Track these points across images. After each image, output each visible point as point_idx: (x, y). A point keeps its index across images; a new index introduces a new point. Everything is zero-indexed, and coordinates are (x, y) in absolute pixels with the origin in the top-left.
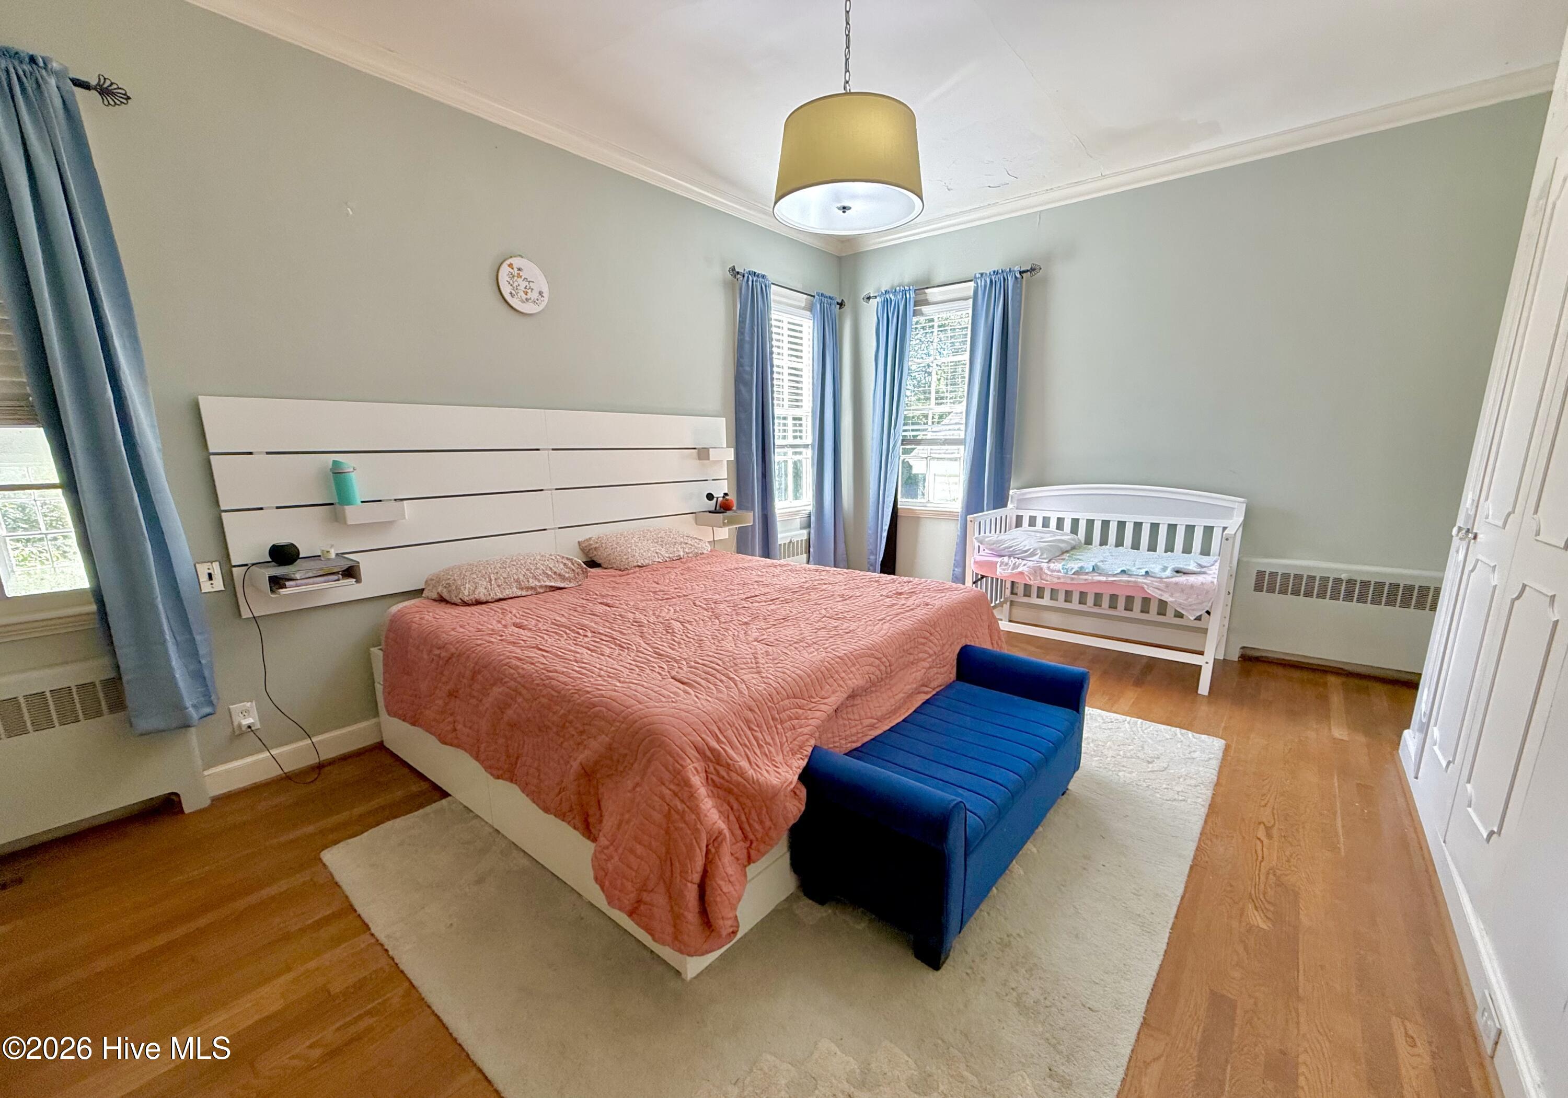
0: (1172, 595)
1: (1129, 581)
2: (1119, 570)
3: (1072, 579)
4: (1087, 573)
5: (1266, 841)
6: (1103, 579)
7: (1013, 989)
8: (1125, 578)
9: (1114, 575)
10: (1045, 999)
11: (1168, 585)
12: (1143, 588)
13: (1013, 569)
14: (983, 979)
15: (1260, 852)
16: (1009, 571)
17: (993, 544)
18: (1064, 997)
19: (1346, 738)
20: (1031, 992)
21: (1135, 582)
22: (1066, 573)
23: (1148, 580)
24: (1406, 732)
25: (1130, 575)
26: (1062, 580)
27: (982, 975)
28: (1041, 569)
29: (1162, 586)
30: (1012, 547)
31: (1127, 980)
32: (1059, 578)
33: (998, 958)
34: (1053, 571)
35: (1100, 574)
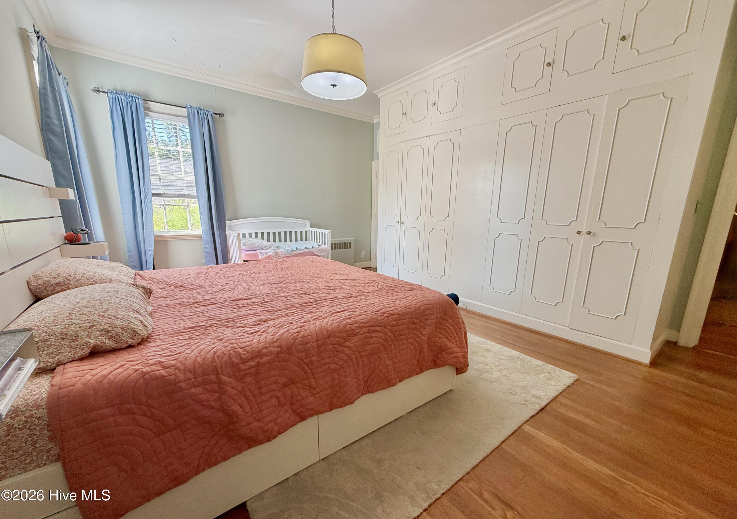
0: (321, 253)
1: (308, 251)
2: (305, 248)
3: (290, 254)
4: (294, 251)
6: (301, 252)
8: (307, 250)
9: (304, 250)
11: (319, 250)
12: (313, 252)
13: (266, 255)
16: (265, 256)
17: (251, 245)
21: (310, 251)
22: (288, 252)
23: (313, 249)
25: (308, 249)
26: (286, 255)
28: (277, 252)
29: (318, 251)
30: (260, 245)
32: (285, 255)
34: (282, 252)
35: (299, 250)
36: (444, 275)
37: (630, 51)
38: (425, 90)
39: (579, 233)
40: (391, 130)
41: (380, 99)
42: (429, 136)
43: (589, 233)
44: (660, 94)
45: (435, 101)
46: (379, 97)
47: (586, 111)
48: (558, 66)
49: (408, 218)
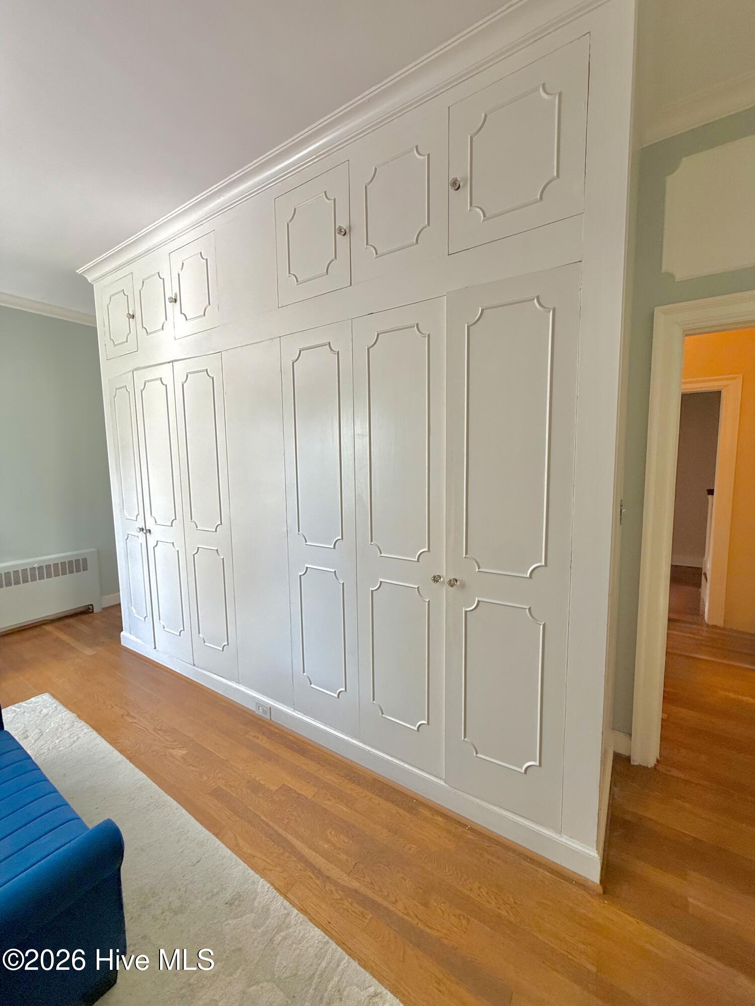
5: (136, 721)
7: (162, 913)
10: (180, 890)
14: (144, 937)
15: (141, 728)
18: (184, 876)
19: (95, 653)
20: (170, 899)
24: (122, 633)
27: (140, 937)
31: (188, 832)
33: (132, 918)
36: (228, 644)
37: (470, 210)
38: (159, 273)
39: (436, 579)
40: (115, 345)
41: (93, 285)
42: (172, 362)
43: (452, 583)
44: (534, 299)
45: (176, 294)
46: (89, 281)
47: (414, 327)
48: (358, 235)
49: (158, 523)
